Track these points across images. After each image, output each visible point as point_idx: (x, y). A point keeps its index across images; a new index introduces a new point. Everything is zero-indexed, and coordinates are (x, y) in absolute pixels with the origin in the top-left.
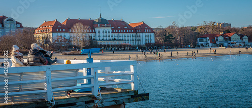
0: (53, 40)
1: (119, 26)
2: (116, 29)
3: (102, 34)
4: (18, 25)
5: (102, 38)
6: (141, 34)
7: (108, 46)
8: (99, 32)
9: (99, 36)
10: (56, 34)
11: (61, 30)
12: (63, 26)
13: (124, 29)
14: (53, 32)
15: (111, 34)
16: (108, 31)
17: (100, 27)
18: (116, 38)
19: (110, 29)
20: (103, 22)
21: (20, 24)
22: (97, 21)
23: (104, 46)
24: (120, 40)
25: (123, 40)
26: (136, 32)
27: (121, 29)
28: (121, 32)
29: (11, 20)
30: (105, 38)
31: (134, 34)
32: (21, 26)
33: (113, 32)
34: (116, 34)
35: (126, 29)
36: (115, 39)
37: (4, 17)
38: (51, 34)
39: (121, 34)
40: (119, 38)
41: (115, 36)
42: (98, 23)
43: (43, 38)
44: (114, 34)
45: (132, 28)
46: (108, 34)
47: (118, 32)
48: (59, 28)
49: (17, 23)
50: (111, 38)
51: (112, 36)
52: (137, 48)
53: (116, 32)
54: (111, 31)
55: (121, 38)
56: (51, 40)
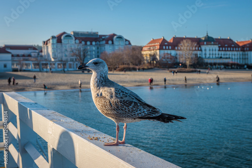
0: (160, 56)
1: (226, 44)
2: (222, 47)
3: (208, 53)
4: (127, 43)
5: (208, 56)
6: (249, 52)
7: (215, 64)
8: (205, 50)
9: (205, 54)
10: (162, 52)
11: (167, 48)
12: (169, 44)
13: (231, 47)
14: (160, 49)
15: (217, 52)
16: (214, 49)
17: (207, 44)
18: (223, 56)
19: (216, 47)
20: (209, 40)
21: (129, 41)
22: (203, 39)
23: (211, 64)
24: (227, 58)
25: (229, 58)
26: (244, 51)
27: (228, 47)
28: (228, 50)
29: (120, 38)
30: (211, 56)
31: (241, 53)
32: (130, 44)
33: (219, 50)
34: (223, 53)
35: (233, 47)
36: (221, 57)
37: (114, 35)
38: (158, 51)
39: (228, 53)
40: (225, 56)
41: (221, 55)
42: (205, 41)
43: (150, 55)
44: (220, 52)
45: (239, 46)
46: (214, 52)
47: (225, 50)
48: (166, 46)
49: (126, 40)
50: (217, 56)
51: (219, 54)
52: (246, 66)
53: (222, 50)
54: (217, 48)
55: (228, 56)
56: (158, 57)
